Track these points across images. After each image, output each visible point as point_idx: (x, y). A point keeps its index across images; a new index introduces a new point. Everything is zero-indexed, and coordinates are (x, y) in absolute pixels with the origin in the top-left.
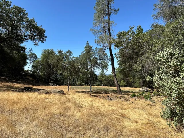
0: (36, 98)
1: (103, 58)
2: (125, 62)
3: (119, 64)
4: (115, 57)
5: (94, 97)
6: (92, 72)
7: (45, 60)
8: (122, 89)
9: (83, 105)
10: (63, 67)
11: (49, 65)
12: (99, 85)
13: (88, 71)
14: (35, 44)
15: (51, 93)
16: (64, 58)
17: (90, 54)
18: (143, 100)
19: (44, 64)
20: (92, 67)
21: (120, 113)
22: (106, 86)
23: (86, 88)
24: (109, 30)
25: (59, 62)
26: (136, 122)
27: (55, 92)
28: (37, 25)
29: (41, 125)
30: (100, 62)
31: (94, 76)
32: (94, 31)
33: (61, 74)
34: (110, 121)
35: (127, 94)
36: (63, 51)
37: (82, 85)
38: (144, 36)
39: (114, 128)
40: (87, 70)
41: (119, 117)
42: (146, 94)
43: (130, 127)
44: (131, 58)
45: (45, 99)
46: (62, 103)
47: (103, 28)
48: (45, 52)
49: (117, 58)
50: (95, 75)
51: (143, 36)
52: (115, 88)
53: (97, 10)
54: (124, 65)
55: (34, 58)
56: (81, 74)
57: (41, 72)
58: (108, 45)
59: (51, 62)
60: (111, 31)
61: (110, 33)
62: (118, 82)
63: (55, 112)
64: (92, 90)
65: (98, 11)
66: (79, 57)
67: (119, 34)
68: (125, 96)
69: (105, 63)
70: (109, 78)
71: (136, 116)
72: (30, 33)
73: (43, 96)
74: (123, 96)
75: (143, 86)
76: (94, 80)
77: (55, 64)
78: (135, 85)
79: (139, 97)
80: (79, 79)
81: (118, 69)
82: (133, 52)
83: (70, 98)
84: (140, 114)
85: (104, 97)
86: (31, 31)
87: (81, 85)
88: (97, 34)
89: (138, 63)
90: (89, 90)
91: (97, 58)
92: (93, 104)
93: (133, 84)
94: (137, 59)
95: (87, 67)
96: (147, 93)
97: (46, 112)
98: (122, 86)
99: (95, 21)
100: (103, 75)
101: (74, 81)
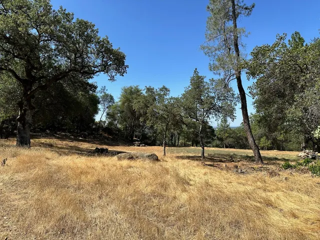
0: (114, 166)
1: (225, 97)
2: (269, 103)
3: (257, 107)
4: (249, 94)
5: (210, 167)
6: (205, 123)
7: (126, 104)
8: (264, 153)
9: (190, 180)
10: (154, 114)
11: (133, 112)
12: (217, 146)
13: (197, 120)
14: (111, 79)
15: (137, 157)
16: (155, 99)
17: (201, 91)
18: (306, 175)
19: (125, 111)
20: (205, 114)
21: (261, 198)
22: (231, 148)
23: (194, 151)
24: (236, 45)
25: (149, 107)
26: (295, 216)
27: (143, 157)
28: (113, 48)
29: (124, 210)
30: (219, 104)
31: (208, 130)
32: (207, 50)
33: (152, 127)
34: (243, 211)
35: (274, 164)
36: (153, 89)
37: (188, 146)
38: (307, 52)
39: (250, 223)
40: (195, 120)
41: (258, 205)
42: (313, 163)
43: (281, 225)
44: (282, 95)
45: (128, 168)
46: (156, 175)
47: (224, 43)
48: (125, 90)
49: (253, 95)
50: (210, 127)
51: (305, 51)
52: (250, 152)
53: (212, 12)
54: (266, 109)
55: (110, 102)
56: (184, 126)
57: (121, 123)
58: (233, 72)
59: (136, 106)
60: (240, 47)
61: (237, 50)
62: (254, 141)
63: (145, 190)
64: (205, 154)
65: (215, 14)
66: (180, 96)
67: (255, 51)
68: (270, 166)
69: (229, 105)
70: (238, 134)
71: (293, 204)
72: (102, 61)
73: (125, 163)
74: (265, 166)
75: (305, 148)
76: (208, 138)
77: (142, 111)
78: (290, 145)
79: (299, 170)
80: (182, 134)
81: (255, 116)
82: (285, 83)
83: (168, 167)
84: (301, 201)
85: (228, 169)
86: (103, 58)
87: (185, 145)
88: (214, 53)
89: (295, 103)
90: (200, 155)
91: (213, 98)
92: (210, 181)
93: (284, 143)
94: (293, 97)
95: (196, 114)
96: (316, 161)
97: (131, 190)
98: (263, 149)
99: (209, 32)
100: (225, 129)
101: (173, 139)
